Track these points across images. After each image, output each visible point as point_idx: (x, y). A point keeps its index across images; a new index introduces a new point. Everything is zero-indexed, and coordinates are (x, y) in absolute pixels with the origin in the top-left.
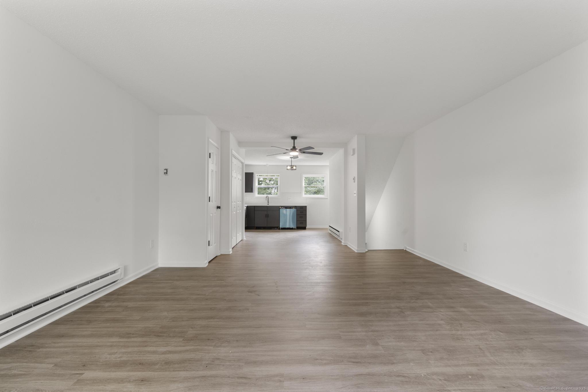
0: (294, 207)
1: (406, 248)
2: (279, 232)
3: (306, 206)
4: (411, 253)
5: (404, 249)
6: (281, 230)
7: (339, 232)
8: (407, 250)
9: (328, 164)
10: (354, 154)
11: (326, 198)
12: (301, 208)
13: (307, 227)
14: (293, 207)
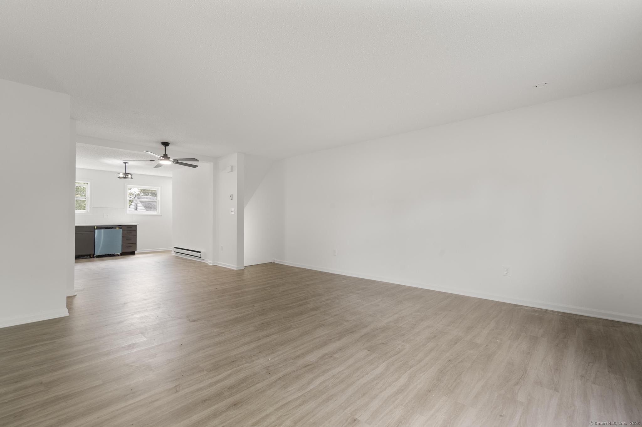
0: (118, 227)
1: (275, 261)
2: (93, 261)
3: (136, 225)
4: (281, 264)
5: (273, 262)
6: (95, 259)
7: (200, 252)
8: (275, 262)
9: (171, 176)
10: (232, 170)
11: (160, 215)
12: (128, 228)
13: (136, 252)
14: (116, 227)
